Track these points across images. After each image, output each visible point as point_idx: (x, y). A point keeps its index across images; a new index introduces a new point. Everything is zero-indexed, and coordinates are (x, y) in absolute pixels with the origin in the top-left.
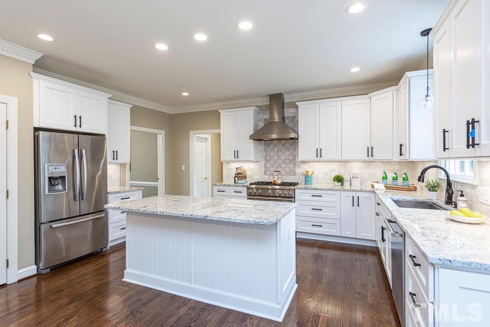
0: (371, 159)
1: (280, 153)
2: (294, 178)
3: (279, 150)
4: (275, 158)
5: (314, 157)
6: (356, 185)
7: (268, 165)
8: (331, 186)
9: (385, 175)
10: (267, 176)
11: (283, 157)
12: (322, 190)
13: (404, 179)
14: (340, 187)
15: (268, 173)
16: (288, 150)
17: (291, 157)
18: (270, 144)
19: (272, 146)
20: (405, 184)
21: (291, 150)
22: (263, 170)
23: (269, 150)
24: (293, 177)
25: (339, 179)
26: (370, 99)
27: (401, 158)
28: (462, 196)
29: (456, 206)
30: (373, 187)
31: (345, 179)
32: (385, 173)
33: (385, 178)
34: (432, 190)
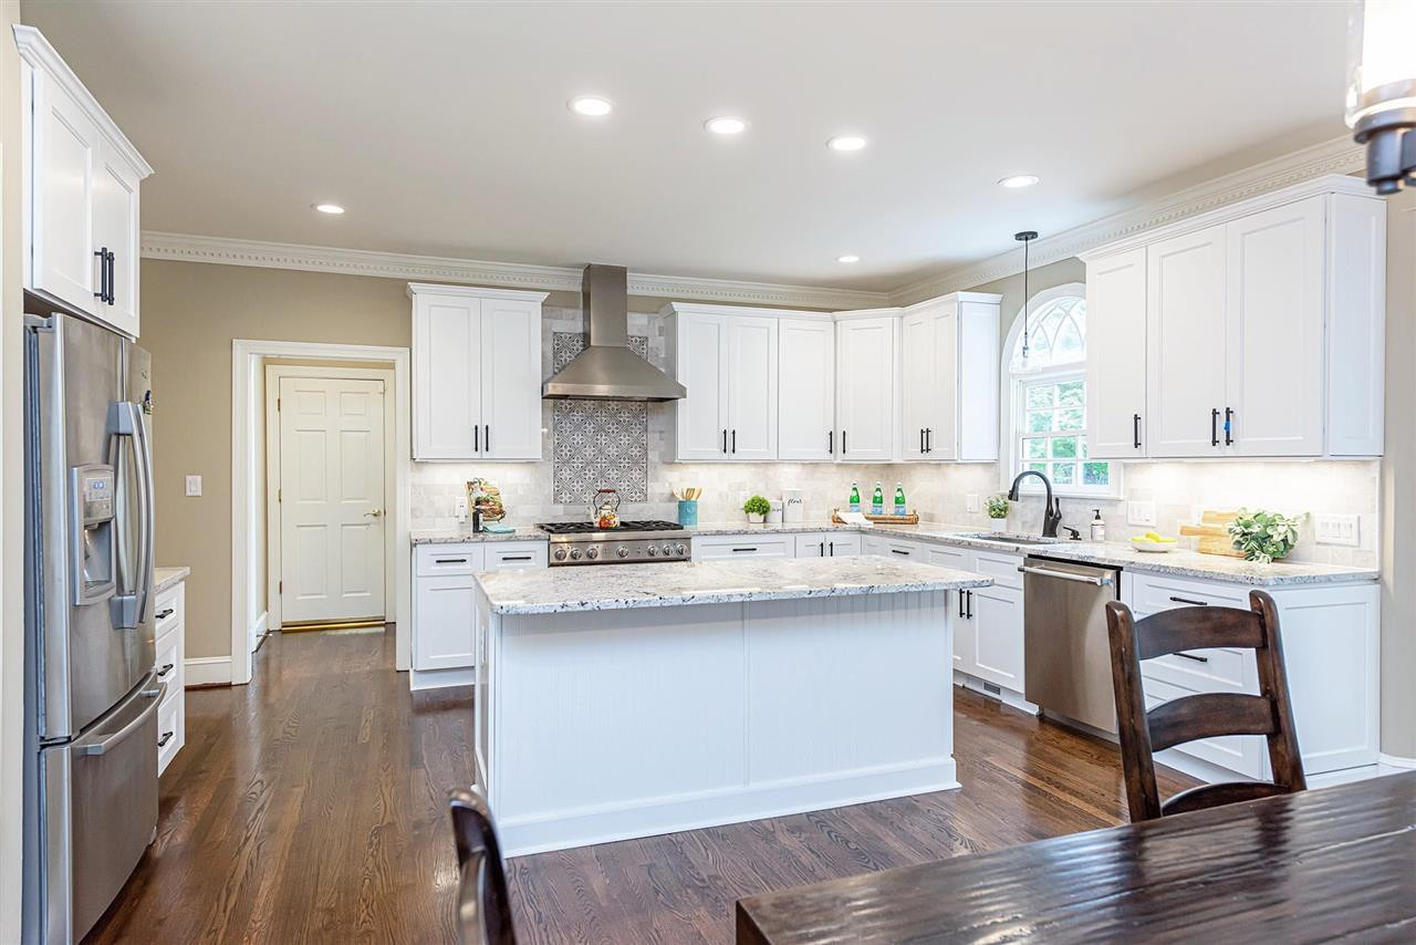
0: (840, 458)
1: (602, 439)
2: (642, 510)
3: (600, 429)
4: (589, 452)
5: (715, 450)
6: (795, 518)
7: (566, 474)
8: (738, 525)
9: (855, 493)
10: (561, 507)
11: (613, 451)
12: (756, 533)
13: (897, 501)
14: (760, 527)
15: (566, 498)
16: (626, 430)
17: (635, 452)
18: (572, 410)
19: (577, 417)
20: (901, 510)
21: (636, 431)
22: (550, 488)
23: (567, 426)
24: (641, 505)
25: (760, 507)
26: (835, 323)
27: (925, 456)
28: (1098, 517)
29: (1075, 535)
30: (838, 520)
31: (772, 506)
32: (855, 489)
33: (855, 500)
34: (999, 516)
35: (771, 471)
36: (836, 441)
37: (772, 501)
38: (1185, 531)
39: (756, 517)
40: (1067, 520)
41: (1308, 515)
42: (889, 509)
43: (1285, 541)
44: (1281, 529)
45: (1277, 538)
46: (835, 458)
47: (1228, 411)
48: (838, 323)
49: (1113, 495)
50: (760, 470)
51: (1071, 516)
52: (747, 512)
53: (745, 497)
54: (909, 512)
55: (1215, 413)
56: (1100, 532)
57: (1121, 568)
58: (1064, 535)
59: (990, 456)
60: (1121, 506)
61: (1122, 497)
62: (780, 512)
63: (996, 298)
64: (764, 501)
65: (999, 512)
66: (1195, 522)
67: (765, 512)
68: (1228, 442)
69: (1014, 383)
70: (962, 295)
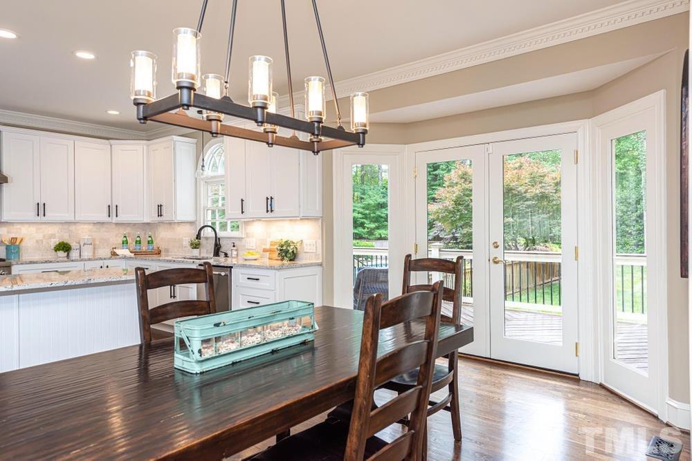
0: (115, 220)
8: (50, 258)
9: (125, 239)
13: (149, 242)
14: (66, 259)
20: (151, 247)
25: (64, 247)
26: (111, 146)
27: (160, 219)
28: (234, 246)
29: (226, 255)
30: (114, 254)
31: (73, 247)
32: (125, 237)
33: (125, 243)
34: (195, 248)
35: (73, 228)
36: (112, 210)
37: (74, 245)
38: (265, 250)
39: (62, 254)
40: (223, 249)
41: (302, 241)
42: (144, 247)
43: (293, 252)
44: (292, 247)
45: (291, 251)
46: (112, 220)
47: (271, 198)
48: (113, 146)
49: (240, 236)
50: (66, 227)
51: (225, 247)
52: (56, 251)
53: (55, 242)
54: (155, 248)
55: (267, 199)
56: (235, 253)
57: (232, 267)
58: (222, 255)
59: (191, 219)
60: (243, 240)
61: (243, 237)
62: (78, 251)
63: (194, 141)
64: (67, 244)
65: (195, 246)
66: (268, 247)
67: (67, 251)
68: (272, 211)
69: (202, 183)
70: (176, 138)
